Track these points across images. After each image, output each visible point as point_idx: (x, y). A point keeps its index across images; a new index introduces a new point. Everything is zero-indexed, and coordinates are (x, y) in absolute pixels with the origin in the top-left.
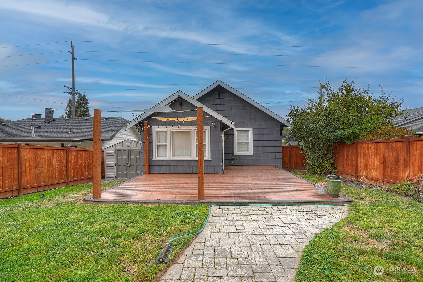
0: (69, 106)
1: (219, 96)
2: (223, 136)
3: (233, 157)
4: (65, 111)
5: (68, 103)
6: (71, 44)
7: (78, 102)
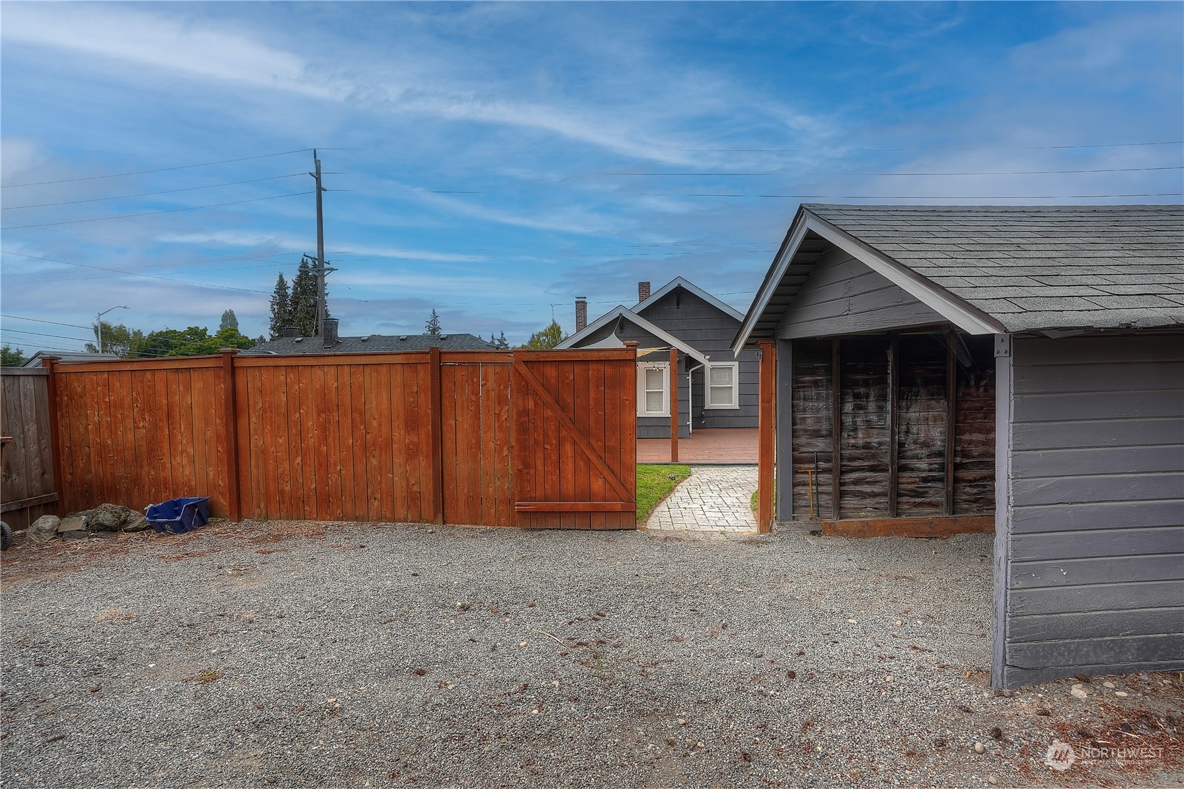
0: (278, 292)
1: (678, 304)
2: (690, 377)
3: (703, 413)
4: (270, 304)
5: (277, 286)
6: (315, 157)
7: (300, 281)
